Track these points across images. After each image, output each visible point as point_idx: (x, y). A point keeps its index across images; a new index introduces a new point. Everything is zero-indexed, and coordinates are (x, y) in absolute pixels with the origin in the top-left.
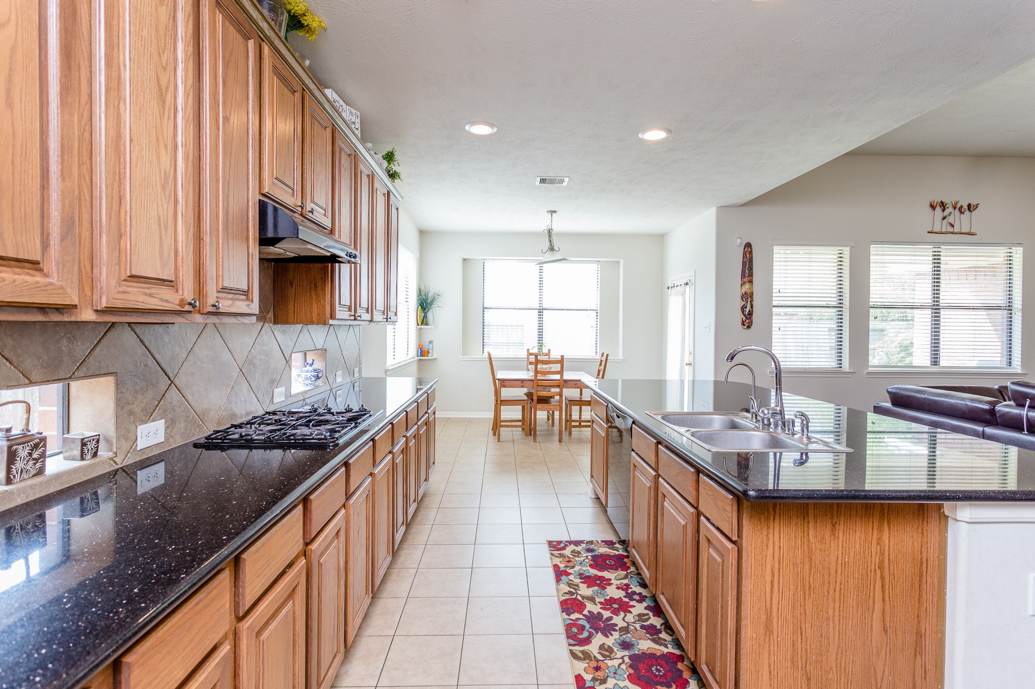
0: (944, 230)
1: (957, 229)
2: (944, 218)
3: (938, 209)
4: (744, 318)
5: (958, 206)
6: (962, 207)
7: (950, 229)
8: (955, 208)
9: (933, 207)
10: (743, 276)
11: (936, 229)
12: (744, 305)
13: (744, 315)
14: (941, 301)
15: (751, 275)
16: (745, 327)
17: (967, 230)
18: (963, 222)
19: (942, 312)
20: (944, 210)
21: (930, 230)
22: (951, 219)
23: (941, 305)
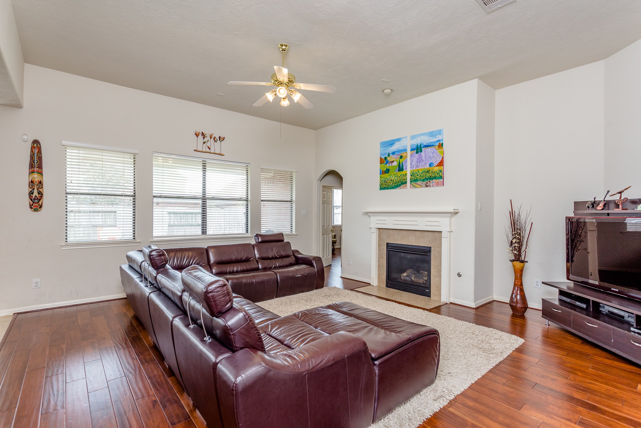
0: (204, 150)
1: (212, 151)
2: (204, 143)
3: (200, 137)
4: (31, 203)
5: (213, 137)
6: (215, 138)
7: (208, 150)
8: (211, 138)
9: (197, 135)
10: (32, 166)
11: (199, 149)
12: (31, 191)
13: (31, 200)
14: (207, 195)
15: (40, 167)
16: (33, 210)
17: (219, 152)
18: (216, 147)
19: (208, 201)
20: (204, 138)
21: (195, 149)
22: (209, 144)
23: (207, 197)
